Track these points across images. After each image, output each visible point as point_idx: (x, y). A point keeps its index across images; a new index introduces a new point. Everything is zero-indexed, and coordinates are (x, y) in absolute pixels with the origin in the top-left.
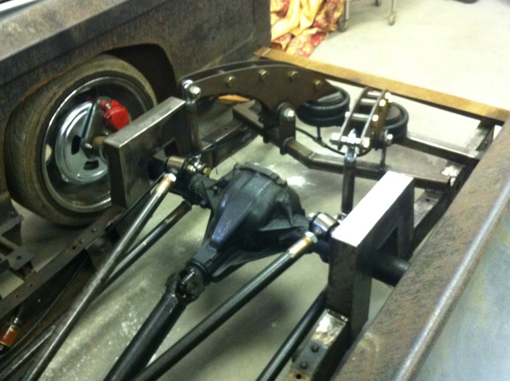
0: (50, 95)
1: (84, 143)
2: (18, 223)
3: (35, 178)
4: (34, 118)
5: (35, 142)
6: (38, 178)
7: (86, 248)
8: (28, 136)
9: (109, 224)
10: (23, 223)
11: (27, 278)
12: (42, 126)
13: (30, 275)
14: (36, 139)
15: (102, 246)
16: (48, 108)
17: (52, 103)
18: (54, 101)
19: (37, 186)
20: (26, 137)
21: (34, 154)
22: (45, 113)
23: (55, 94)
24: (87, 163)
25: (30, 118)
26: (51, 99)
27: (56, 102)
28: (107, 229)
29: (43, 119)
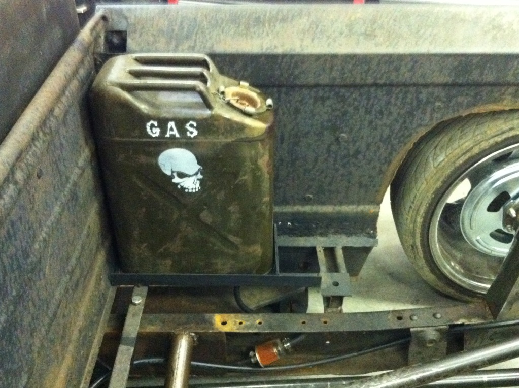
0: (505, 127)
1: (510, 206)
2: (368, 245)
3: (422, 210)
4: (467, 144)
5: (448, 172)
6: (427, 213)
7: (412, 329)
8: (446, 160)
9: (460, 322)
10: (374, 249)
11: (330, 310)
12: (470, 158)
13: (334, 310)
14: (452, 168)
15: (431, 342)
16: (492, 141)
17: (499, 139)
18: (504, 136)
19: (419, 220)
20: (444, 159)
21: (439, 184)
22: (485, 145)
23: (511, 129)
24: (499, 231)
25: (463, 141)
26: (503, 133)
27: (505, 140)
28: (452, 326)
29: (476, 150)
